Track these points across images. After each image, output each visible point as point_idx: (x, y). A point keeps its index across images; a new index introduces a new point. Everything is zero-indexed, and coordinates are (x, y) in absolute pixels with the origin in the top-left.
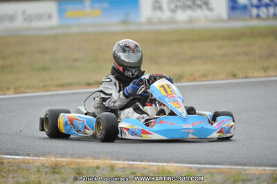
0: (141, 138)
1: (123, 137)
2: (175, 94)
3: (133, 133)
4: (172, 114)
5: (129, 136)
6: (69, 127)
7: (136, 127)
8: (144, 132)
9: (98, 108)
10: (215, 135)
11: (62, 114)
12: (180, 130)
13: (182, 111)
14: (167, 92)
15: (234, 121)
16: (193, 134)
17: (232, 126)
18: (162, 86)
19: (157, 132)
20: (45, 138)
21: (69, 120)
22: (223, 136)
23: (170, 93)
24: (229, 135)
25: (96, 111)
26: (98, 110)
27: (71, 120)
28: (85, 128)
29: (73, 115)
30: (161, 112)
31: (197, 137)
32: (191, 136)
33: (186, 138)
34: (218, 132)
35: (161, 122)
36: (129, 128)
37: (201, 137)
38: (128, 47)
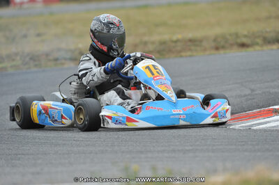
0: (126, 127)
1: (106, 126)
2: (162, 75)
3: (116, 122)
4: (159, 98)
5: (112, 125)
6: (43, 117)
7: (120, 114)
8: (129, 120)
9: (75, 94)
10: (209, 120)
11: (35, 102)
12: (169, 115)
13: (170, 94)
14: (153, 74)
15: (229, 105)
16: (184, 120)
17: (227, 110)
18: (148, 67)
19: (144, 119)
20: (16, 129)
21: (44, 109)
22: (217, 121)
23: (156, 74)
24: (224, 120)
25: (74, 97)
26: (76, 96)
27: (46, 109)
28: (62, 117)
29: (47, 103)
31: (188, 124)
32: (182, 123)
33: (176, 124)
34: (212, 117)
35: (148, 108)
36: (113, 116)
37: (194, 123)
38: (112, 24)
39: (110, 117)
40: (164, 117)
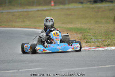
0: (43, 52)
1: (37, 52)
2: (58, 35)
3: (40, 50)
7: (41, 48)
8: (44, 50)
10: (70, 50)
12: (56, 48)
13: (59, 42)
14: (55, 35)
16: (61, 50)
18: (54, 33)
19: (48, 50)
23: (56, 35)
24: (76, 50)
28: (29, 49)
31: (62, 51)
32: (60, 51)
33: (58, 51)
34: (72, 49)
36: (39, 49)
37: (64, 51)
38: (48, 20)
39: (38, 49)
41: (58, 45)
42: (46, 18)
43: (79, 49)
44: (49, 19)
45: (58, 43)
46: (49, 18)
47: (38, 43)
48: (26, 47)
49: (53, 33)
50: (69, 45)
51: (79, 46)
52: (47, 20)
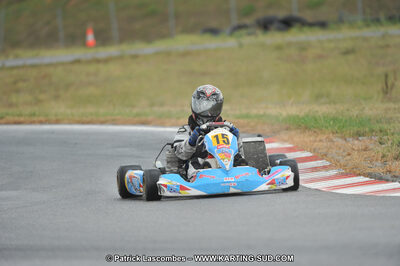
0: (179, 195)
1: (162, 194)
2: (228, 143)
3: (171, 190)
5: (167, 193)
7: (174, 183)
8: (182, 188)
10: (264, 187)
12: (220, 184)
13: (228, 163)
14: (218, 142)
16: (234, 188)
17: (288, 177)
18: (217, 136)
19: (196, 187)
22: (274, 187)
23: (221, 142)
24: (284, 187)
30: (207, 165)
31: (239, 191)
32: (232, 190)
33: (226, 192)
34: (269, 184)
35: (201, 176)
36: (168, 184)
37: (245, 190)
38: (203, 93)
39: (166, 186)
40: (215, 184)
41: (227, 172)
42: (200, 88)
43: (292, 184)
44: (208, 92)
45: (228, 167)
46: (209, 89)
47: (169, 165)
48: (131, 177)
49: (211, 135)
50: (260, 171)
51: (292, 175)
52: (201, 95)
